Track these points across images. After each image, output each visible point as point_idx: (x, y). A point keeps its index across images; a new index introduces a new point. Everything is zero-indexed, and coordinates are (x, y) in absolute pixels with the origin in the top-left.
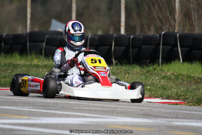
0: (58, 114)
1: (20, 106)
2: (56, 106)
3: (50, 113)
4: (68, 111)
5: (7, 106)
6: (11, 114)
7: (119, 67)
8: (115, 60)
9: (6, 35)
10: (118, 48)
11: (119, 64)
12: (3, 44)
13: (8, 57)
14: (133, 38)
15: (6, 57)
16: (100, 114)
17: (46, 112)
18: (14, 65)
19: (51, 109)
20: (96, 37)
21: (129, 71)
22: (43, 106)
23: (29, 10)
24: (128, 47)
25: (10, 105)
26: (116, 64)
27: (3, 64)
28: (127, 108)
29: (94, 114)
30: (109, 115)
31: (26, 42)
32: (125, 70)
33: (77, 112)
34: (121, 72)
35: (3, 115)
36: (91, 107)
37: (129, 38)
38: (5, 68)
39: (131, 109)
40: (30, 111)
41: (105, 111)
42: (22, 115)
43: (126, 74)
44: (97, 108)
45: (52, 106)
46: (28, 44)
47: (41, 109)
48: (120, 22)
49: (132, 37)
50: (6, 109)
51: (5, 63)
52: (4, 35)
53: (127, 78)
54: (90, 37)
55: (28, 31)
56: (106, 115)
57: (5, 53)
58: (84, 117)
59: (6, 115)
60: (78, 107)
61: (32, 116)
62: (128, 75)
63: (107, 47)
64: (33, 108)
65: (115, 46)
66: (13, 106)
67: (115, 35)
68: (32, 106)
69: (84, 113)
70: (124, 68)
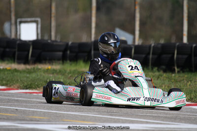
0: (122, 119)
1: (85, 112)
2: (120, 112)
3: (114, 119)
4: (132, 118)
5: (73, 111)
6: (76, 120)
7: (182, 75)
8: (178, 68)
9: (72, 43)
10: (180, 56)
11: (181, 72)
12: (68, 52)
13: (73, 65)
14: (195, 47)
15: (71, 65)
16: (163, 121)
17: (110, 118)
18: (79, 72)
19: (115, 115)
20: (160, 46)
21: (191, 79)
22: (107, 112)
23: (94, 19)
24: (190, 56)
25: (76, 111)
26: (178, 72)
27: (68, 71)
28: (190, 115)
29: (157, 120)
30: (172, 122)
31: (91, 50)
32: (187, 77)
33: (140, 118)
34: (183, 80)
35: (69, 120)
36: (154, 114)
37: (192, 47)
38: (70, 75)
39: (194, 115)
40: (96, 117)
41: (168, 118)
42: (87, 121)
43: (188, 82)
44: (160, 114)
45: (116, 112)
46: (93, 52)
47: (106, 115)
48: (182, 31)
49: (194, 45)
50: (72, 115)
51: (70, 71)
52: (70, 43)
53: (190, 85)
54: (153, 45)
55: (93, 39)
56: (169, 122)
57: (71, 60)
58: (147, 123)
59: (71, 121)
60: (141, 113)
61: (97, 122)
62: (190, 83)
63: (170, 56)
64: (98, 114)
65: (177, 54)
66: (78, 111)
67: (177, 44)
68: (97, 112)
69: (147, 119)
70: (186, 76)
